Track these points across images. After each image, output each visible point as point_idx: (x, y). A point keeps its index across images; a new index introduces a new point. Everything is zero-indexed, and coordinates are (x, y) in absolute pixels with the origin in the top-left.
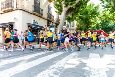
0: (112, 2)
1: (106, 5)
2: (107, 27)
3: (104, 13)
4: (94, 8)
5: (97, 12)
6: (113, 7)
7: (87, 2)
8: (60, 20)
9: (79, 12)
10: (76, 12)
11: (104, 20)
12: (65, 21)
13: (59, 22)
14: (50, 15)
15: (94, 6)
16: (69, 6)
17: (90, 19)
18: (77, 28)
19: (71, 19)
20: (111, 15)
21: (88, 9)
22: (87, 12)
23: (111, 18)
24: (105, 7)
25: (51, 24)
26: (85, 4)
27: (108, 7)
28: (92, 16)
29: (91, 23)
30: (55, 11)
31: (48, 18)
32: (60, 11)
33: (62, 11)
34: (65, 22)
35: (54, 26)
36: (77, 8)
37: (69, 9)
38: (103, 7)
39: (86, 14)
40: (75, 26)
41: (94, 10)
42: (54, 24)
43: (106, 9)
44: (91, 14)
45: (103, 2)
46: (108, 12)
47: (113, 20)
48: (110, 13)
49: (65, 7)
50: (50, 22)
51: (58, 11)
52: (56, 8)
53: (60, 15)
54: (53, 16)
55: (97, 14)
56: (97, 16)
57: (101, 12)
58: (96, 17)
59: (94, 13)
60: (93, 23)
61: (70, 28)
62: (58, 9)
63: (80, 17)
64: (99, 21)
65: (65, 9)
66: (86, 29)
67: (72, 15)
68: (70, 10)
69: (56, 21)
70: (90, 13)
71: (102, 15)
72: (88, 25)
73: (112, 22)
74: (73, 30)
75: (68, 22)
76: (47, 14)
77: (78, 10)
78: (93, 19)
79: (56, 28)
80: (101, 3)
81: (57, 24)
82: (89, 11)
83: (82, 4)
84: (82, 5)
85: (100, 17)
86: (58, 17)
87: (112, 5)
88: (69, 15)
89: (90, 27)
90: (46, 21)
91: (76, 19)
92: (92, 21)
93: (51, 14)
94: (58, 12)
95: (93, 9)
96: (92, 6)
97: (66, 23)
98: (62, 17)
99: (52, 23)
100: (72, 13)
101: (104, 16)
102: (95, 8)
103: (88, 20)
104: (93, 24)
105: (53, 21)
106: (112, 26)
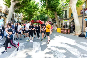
0: (46, 3)
2: (44, 18)
3: (42, 9)
5: (38, 7)
6: (47, 7)
8: (9, 11)
9: (24, 7)
11: (42, 13)
13: (8, 13)
15: (36, 3)
16: (17, 2)
19: (19, 11)
21: (31, 4)
26: (29, 2)
28: (34, 10)
32: (9, 4)
34: (14, 14)
35: (3, 16)
39: (30, 8)
40: (22, 16)
42: (3, 15)
44: (34, 8)
48: (45, 10)
49: (13, 2)
52: (4, 1)
53: (8, 7)
56: (38, 10)
57: (40, 8)
58: (37, 11)
59: (36, 8)
60: (35, 15)
63: (26, 10)
65: (13, 4)
66: (30, 19)
68: (17, 5)
69: (4, 11)
71: (40, 10)
73: (46, 15)
74: (20, 19)
75: (16, 13)
77: (24, 5)
78: (35, 12)
79: (5, 18)
80: (40, 2)
81: (6, 15)
82: (32, 6)
84: (27, 2)
85: (40, 12)
86: (6, 8)
87: (47, 5)
88: (17, 9)
89: (33, 17)
91: (22, 12)
92: (34, 13)
94: (7, 5)
95: (35, 5)
96: (34, 2)
99: (1, 13)
100: (19, 7)
101: (42, 11)
103: (32, 12)
105: (2, 11)
106: (47, 18)
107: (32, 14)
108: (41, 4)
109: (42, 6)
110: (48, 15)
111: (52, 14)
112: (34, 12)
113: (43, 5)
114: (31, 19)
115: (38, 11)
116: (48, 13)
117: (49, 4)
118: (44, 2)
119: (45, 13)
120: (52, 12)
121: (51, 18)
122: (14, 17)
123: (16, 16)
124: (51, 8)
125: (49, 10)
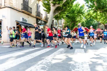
0: (95, 3)
1: (90, 5)
3: (88, 12)
4: (79, 7)
5: (83, 11)
6: (96, 8)
7: (73, 2)
8: (48, 18)
9: (66, 11)
10: (64, 11)
12: (53, 19)
13: (48, 20)
14: (38, 14)
15: (80, 6)
16: (57, 6)
17: (76, 18)
18: (65, 26)
19: (59, 17)
20: (95, 14)
21: (74, 8)
22: (73, 12)
23: (95, 17)
24: (89, 7)
25: (39, 22)
26: (71, 4)
27: (91, 7)
28: (78, 15)
29: (77, 21)
30: (44, 10)
31: (36, 16)
32: (49, 10)
33: (50, 10)
35: (42, 24)
36: (64, 7)
37: (57, 7)
38: (88, 7)
39: (72, 13)
40: (63, 24)
41: (80, 9)
42: (43, 22)
43: (90, 9)
45: (88, 2)
46: (92, 12)
47: (96, 19)
48: (93, 13)
49: (52, 6)
50: (39, 20)
51: (46, 9)
52: (44, 7)
53: (48, 13)
54: (42, 14)
55: (82, 13)
56: (82, 14)
57: (86, 11)
58: (82, 16)
59: (80, 12)
60: (79, 21)
61: (58, 25)
62: (46, 8)
63: (67, 16)
64: (84, 20)
65: (53, 8)
66: (72, 26)
67: (60, 13)
68: (57, 9)
69: (44, 19)
70: (76, 12)
71: (86, 14)
72: (74, 23)
73: (95, 20)
74: (61, 27)
75: (56, 20)
76: (36, 12)
77: (65, 9)
78: (79, 17)
79: (45, 26)
81: (46, 22)
82: (75, 10)
83: (68, 3)
84: (69, 5)
85: (85, 16)
86: (46, 15)
87: (96, 5)
88: (57, 14)
89: (76, 25)
90: (35, 19)
91: (63, 18)
92: (78, 19)
93: (40, 13)
94: (47, 11)
96: (78, 5)
97: (54, 21)
98: (50, 15)
99: (41, 21)
100: (59, 12)
101: (88, 15)
102: (81, 7)
103: (75, 18)
104: (79, 23)
105: (42, 19)
106: (96, 24)
107: (75, 20)
108: (87, 6)
109: (88, 8)
110: (98, 20)
111: (104, 17)
112: (77, 17)
113: (89, 6)
114: (74, 27)
115: (84, 16)
116: (98, 17)
117: (99, 3)
118: (91, 2)
119: (93, 17)
120: (105, 14)
121: (103, 24)
122: (54, 25)
123: (57, 23)
124: (103, 9)
125: (98, 12)
